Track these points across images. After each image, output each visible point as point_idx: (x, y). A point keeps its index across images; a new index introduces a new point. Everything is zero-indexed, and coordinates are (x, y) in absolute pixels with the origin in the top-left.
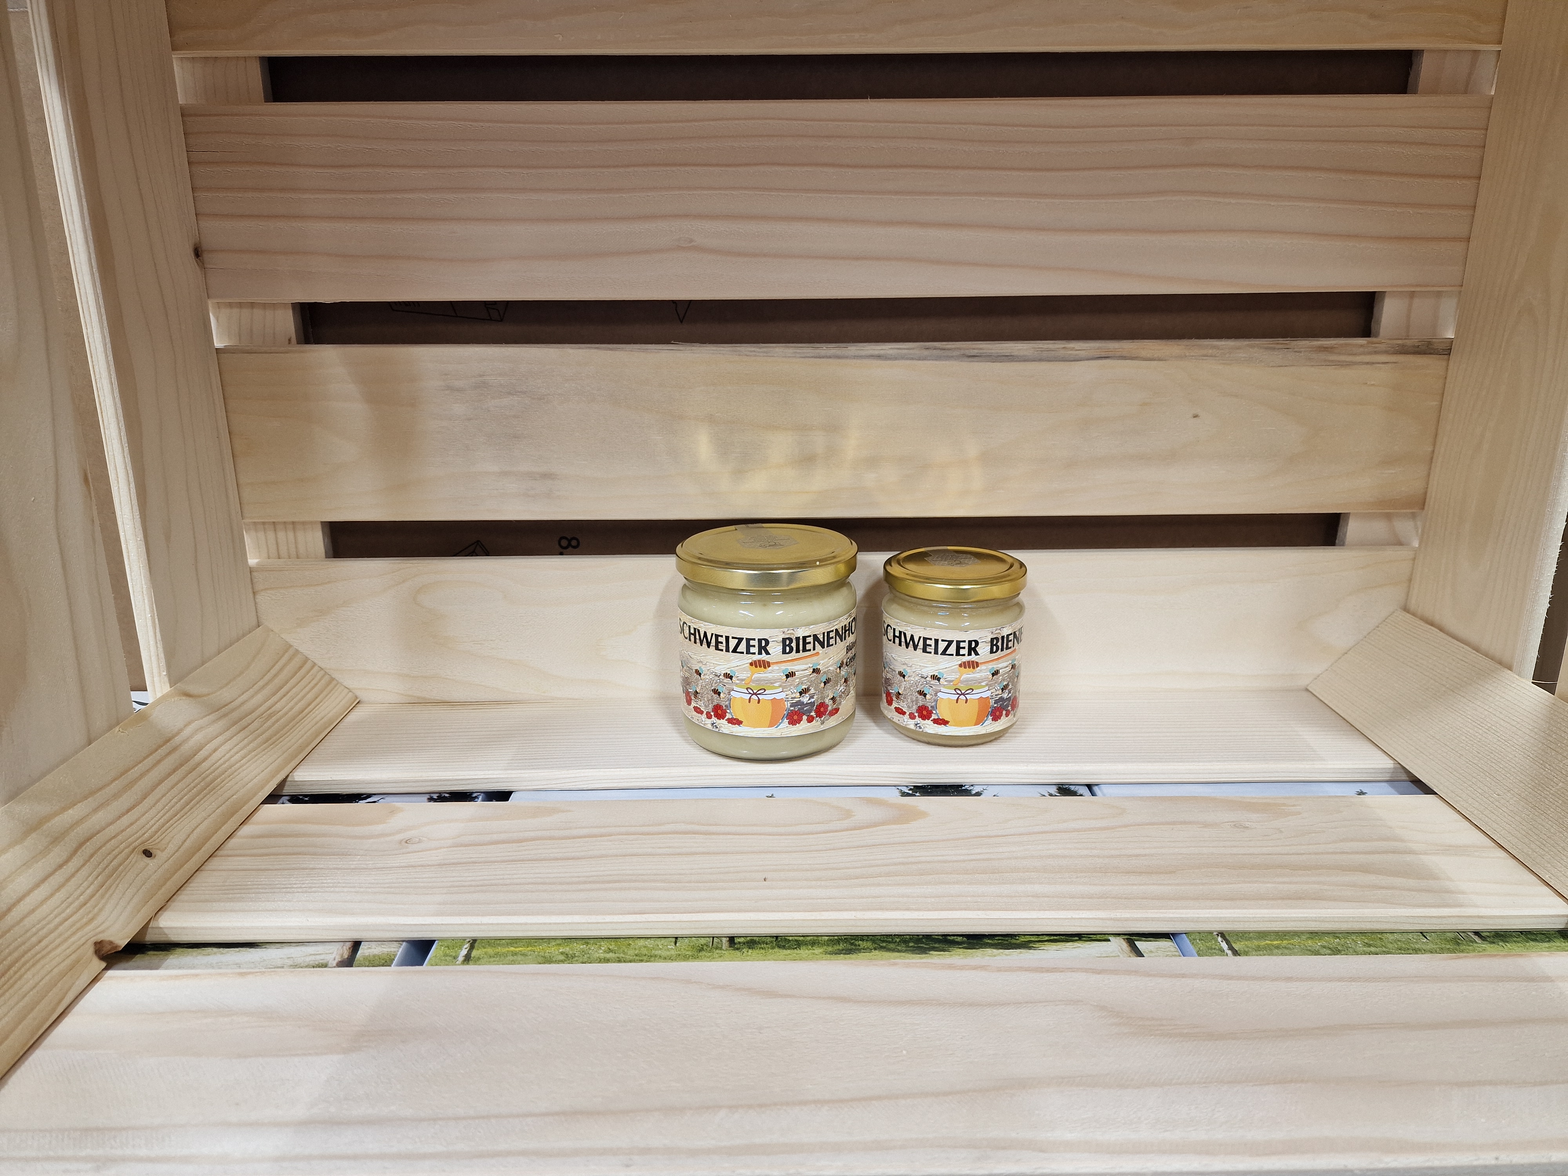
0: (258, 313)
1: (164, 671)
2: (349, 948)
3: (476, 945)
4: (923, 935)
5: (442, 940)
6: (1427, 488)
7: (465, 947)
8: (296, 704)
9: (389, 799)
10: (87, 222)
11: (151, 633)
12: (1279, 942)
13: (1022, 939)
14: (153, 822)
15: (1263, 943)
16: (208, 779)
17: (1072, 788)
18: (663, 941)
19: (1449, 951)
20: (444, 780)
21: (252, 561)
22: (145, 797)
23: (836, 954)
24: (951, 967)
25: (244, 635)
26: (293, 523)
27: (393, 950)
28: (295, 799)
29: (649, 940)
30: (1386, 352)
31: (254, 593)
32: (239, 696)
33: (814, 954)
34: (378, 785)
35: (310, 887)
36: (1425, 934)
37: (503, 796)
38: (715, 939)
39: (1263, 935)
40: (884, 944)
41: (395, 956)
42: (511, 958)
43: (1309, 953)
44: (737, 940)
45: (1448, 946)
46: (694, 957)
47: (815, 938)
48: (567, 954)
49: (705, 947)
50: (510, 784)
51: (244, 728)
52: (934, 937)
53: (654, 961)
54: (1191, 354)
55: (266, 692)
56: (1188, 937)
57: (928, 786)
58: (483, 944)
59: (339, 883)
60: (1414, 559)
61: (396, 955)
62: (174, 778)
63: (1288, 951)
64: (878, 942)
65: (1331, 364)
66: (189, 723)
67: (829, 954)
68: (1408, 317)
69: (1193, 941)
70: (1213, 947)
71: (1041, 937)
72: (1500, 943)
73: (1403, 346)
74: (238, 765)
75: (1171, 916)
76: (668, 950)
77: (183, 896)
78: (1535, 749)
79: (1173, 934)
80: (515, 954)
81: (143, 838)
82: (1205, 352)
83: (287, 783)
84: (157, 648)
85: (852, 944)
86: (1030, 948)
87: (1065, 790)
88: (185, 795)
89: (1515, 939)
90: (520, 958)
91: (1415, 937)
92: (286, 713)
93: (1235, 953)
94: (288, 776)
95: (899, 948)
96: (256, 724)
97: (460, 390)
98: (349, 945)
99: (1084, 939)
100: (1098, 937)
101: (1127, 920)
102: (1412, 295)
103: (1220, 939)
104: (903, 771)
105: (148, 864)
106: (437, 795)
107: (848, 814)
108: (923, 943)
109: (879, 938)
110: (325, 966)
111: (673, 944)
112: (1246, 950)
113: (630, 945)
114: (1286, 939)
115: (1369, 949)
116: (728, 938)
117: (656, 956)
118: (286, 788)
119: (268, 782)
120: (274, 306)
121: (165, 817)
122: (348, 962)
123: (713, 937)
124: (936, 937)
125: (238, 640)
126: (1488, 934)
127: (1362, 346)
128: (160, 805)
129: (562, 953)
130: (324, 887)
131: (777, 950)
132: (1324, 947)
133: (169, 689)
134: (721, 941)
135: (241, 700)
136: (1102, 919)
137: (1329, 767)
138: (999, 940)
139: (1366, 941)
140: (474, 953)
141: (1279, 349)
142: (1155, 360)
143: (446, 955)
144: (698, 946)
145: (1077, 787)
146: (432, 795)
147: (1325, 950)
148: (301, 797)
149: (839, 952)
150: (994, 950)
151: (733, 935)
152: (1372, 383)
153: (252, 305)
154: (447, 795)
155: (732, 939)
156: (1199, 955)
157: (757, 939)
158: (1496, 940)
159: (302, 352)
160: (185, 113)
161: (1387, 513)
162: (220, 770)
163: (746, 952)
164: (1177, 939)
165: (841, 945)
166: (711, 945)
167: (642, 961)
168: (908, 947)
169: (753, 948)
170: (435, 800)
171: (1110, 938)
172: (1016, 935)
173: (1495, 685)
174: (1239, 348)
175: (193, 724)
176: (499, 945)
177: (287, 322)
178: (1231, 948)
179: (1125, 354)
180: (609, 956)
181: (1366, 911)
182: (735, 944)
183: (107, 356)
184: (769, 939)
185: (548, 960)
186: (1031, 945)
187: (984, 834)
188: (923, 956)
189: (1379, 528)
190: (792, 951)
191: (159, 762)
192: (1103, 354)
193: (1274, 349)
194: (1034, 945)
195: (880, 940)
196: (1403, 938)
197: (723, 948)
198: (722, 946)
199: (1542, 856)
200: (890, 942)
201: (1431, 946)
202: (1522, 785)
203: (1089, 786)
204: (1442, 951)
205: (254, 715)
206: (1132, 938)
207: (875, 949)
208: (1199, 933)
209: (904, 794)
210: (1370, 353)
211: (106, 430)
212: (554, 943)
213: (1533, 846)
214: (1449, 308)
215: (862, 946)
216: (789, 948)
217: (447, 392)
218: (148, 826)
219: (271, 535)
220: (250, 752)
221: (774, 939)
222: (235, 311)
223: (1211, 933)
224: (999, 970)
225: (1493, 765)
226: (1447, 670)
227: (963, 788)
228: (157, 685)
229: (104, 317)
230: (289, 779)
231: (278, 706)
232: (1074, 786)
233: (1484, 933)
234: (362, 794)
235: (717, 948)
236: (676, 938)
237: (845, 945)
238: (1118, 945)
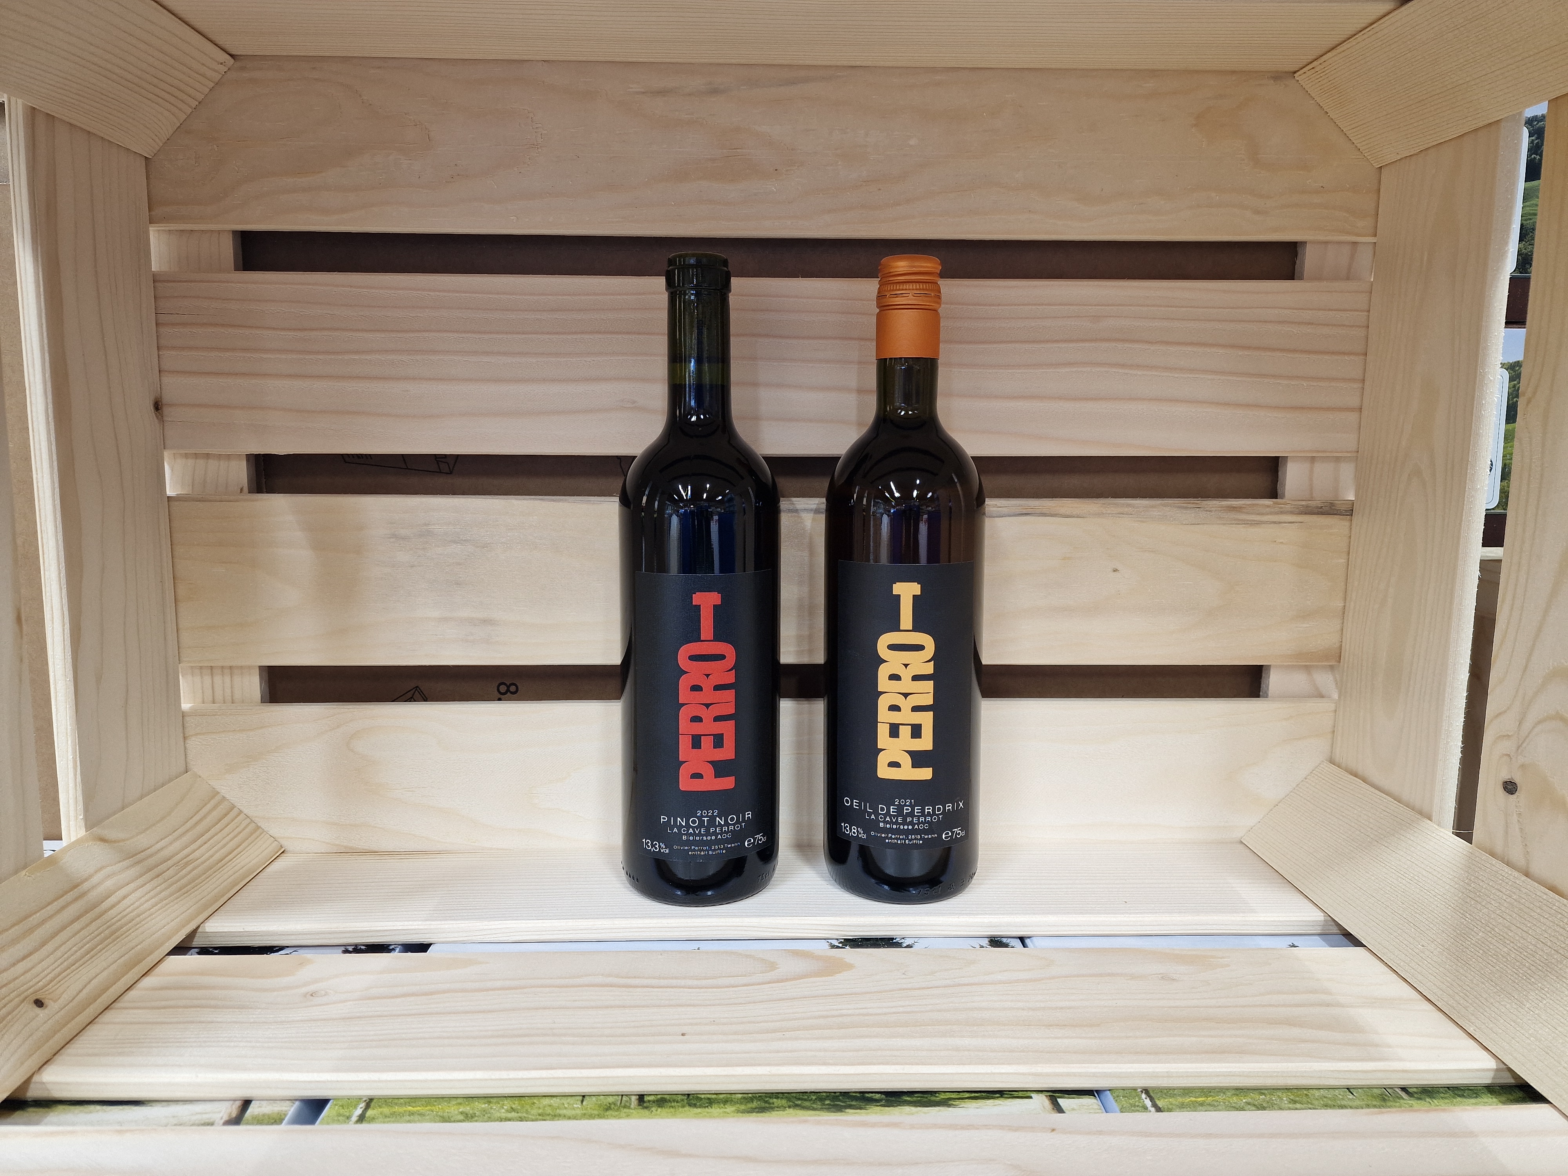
0: (213, 464)
1: (80, 815)
2: (239, 1107)
3: (372, 1104)
4: (840, 1092)
5: (336, 1099)
6: (1341, 642)
7: (361, 1106)
8: (216, 852)
9: (301, 951)
10: (48, 375)
11: (71, 775)
12: (1203, 1099)
13: (943, 1096)
14: (48, 971)
15: (1187, 1100)
16: (114, 927)
17: (1004, 940)
18: (570, 1099)
19: (1375, 1106)
20: (361, 932)
21: (186, 706)
22: (43, 944)
23: (748, 1112)
24: (864, 1124)
25: (170, 780)
26: (231, 667)
27: (284, 1109)
28: (204, 951)
29: (555, 1099)
30: (1292, 513)
31: (185, 738)
32: (158, 842)
33: (725, 1112)
34: (293, 937)
35: (205, 1042)
36: (1351, 1090)
37: (423, 948)
38: (624, 1098)
39: (1187, 1091)
40: (799, 1102)
41: (285, 1115)
42: (408, 1118)
43: (1232, 1109)
44: (646, 1098)
45: (1375, 1103)
46: (600, 1116)
47: (729, 1096)
48: (467, 1114)
49: (613, 1106)
50: (428, 936)
51: (158, 876)
52: (851, 1094)
53: (558, 1120)
54: (1109, 512)
55: (185, 839)
56: (1112, 1094)
57: (859, 939)
58: (380, 1104)
59: (235, 1037)
60: (1335, 711)
61: (287, 1114)
62: (76, 926)
63: (1214, 1107)
64: (794, 1100)
65: (1240, 522)
66: (101, 869)
67: (742, 1113)
68: (1311, 479)
69: (1117, 1098)
70: (1137, 1104)
71: (961, 1094)
72: (1427, 1100)
73: (1307, 507)
74: (148, 913)
75: (1093, 1070)
76: (574, 1109)
77: (71, 1049)
78: (1456, 898)
79: (1097, 1091)
80: (411, 1114)
81: (37, 987)
82: (1120, 510)
83: (197, 935)
84: (76, 790)
85: (766, 1102)
86: (949, 1106)
87: (996, 942)
88: (88, 943)
89: (1442, 1095)
90: (416, 1117)
91: (1342, 1093)
92: (205, 862)
93: (1159, 1109)
94: (199, 927)
95: (815, 1106)
96: (171, 872)
97: (404, 538)
98: (238, 1104)
99: (1006, 1096)
100: (1020, 1094)
101: (1048, 1075)
102: (1313, 459)
103: (1144, 1096)
104: (833, 923)
105: (37, 1016)
106: (353, 947)
107: (772, 966)
108: (840, 1101)
109: (794, 1095)
110: (212, 1124)
111: (579, 1103)
112: (1170, 1107)
113: (534, 1103)
114: (1210, 1096)
115: (1294, 1105)
116: (638, 1096)
117: (560, 1115)
118: (195, 939)
119: (177, 931)
120: (229, 457)
121: (62, 966)
122: (236, 1120)
123: (622, 1095)
124: (854, 1094)
125: (163, 785)
126: (1415, 1090)
127: (1268, 506)
128: (59, 953)
129: (462, 1113)
130: (219, 1041)
131: (687, 1108)
132: (1249, 1104)
133: (84, 833)
134: (630, 1099)
135: (158, 846)
136: (1023, 1074)
137: (1261, 919)
138: (919, 1097)
139: (1292, 1097)
140: (370, 1113)
141: (1191, 508)
142: (1074, 517)
143: (339, 1115)
144: (606, 1105)
145: (1009, 940)
146: (347, 947)
147: (1249, 1106)
148: (210, 950)
149: (752, 1111)
150: (913, 1108)
151: (642, 1093)
152: (1281, 541)
153: (207, 456)
154: (363, 947)
155: (641, 1098)
156: (1122, 1112)
157: (667, 1097)
158: (1423, 1096)
159: (253, 501)
160: (156, 279)
161: (1306, 666)
162: (127, 918)
163: (654, 1111)
164: (1102, 1096)
165: (755, 1103)
166: (619, 1104)
167: (545, 1120)
168: (824, 1104)
169: (662, 1107)
170: (350, 952)
171: (1032, 1095)
172: (936, 1092)
173: (1416, 835)
174: (1152, 507)
175: (104, 870)
176: (396, 1104)
177: (240, 472)
178: (1155, 1105)
179: (1045, 511)
180: (510, 1115)
181: (1290, 1065)
182: (644, 1102)
183: (54, 500)
184: (680, 1097)
185: (445, 1119)
186: (951, 1102)
187: (909, 986)
188: (839, 1114)
189: (1298, 681)
190: (703, 1110)
191: (63, 908)
192: (1025, 511)
193: (1186, 508)
194: (954, 1103)
195: (795, 1097)
196: (1330, 1094)
197: (632, 1106)
198: (630, 1104)
199: (1466, 1008)
200: (805, 1100)
201: (1357, 1103)
202: (1444, 935)
203: (1022, 939)
204: (1368, 1106)
205: (170, 863)
206: (1055, 1095)
207: (789, 1107)
208: (1124, 1090)
209: (833, 947)
210: (1276, 513)
211: (46, 572)
212: (454, 1103)
213: (1457, 997)
214: (1347, 471)
215: (776, 1105)
216: (701, 1106)
217: (392, 540)
218: (42, 975)
219: (207, 680)
220: (162, 900)
221: (686, 1098)
222: (190, 462)
223: (1135, 1089)
224: (912, 1127)
225: (1417, 916)
226: (1371, 820)
227: (894, 941)
228: (72, 829)
229: (55, 463)
230: (200, 930)
231: (197, 854)
232: (1006, 939)
233: (1411, 1089)
234: (275, 947)
235: (625, 1107)
236: (584, 1096)
237: (759, 1103)
238: (1040, 1102)
